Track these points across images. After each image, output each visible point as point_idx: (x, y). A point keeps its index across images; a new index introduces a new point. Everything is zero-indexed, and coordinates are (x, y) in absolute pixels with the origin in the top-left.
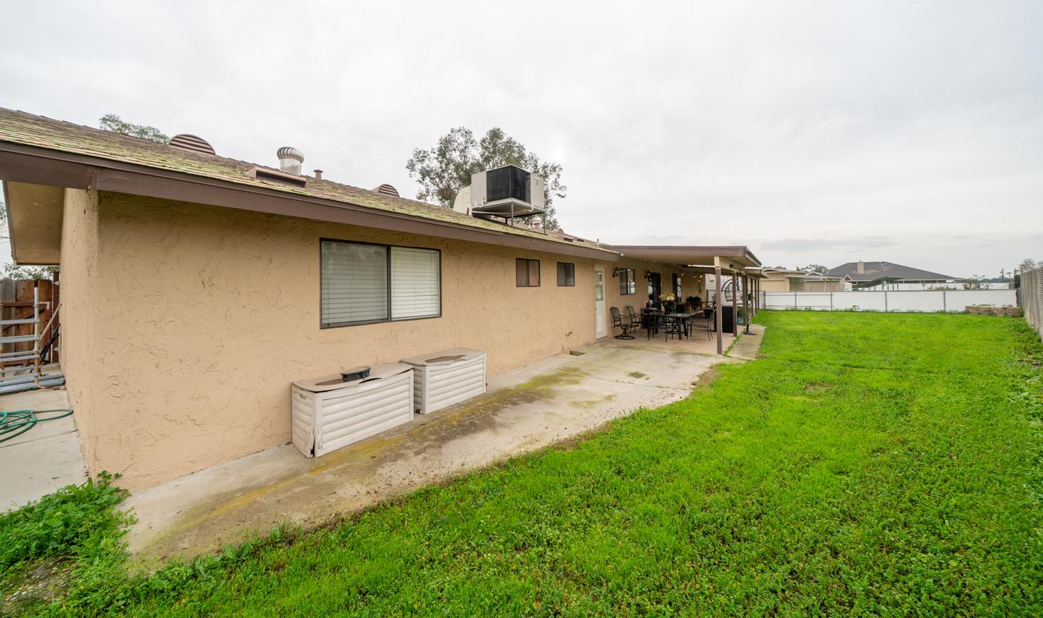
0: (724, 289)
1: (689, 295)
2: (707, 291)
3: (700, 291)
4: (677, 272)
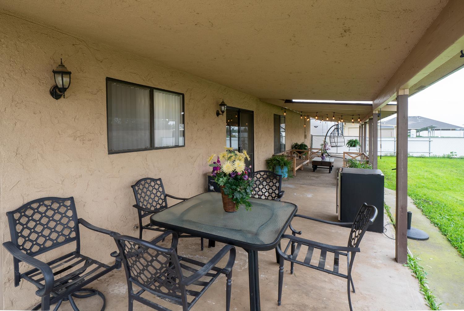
0: (329, 134)
1: (294, 142)
2: (312, 136)
3: (305, 137)
4: (279, 113)
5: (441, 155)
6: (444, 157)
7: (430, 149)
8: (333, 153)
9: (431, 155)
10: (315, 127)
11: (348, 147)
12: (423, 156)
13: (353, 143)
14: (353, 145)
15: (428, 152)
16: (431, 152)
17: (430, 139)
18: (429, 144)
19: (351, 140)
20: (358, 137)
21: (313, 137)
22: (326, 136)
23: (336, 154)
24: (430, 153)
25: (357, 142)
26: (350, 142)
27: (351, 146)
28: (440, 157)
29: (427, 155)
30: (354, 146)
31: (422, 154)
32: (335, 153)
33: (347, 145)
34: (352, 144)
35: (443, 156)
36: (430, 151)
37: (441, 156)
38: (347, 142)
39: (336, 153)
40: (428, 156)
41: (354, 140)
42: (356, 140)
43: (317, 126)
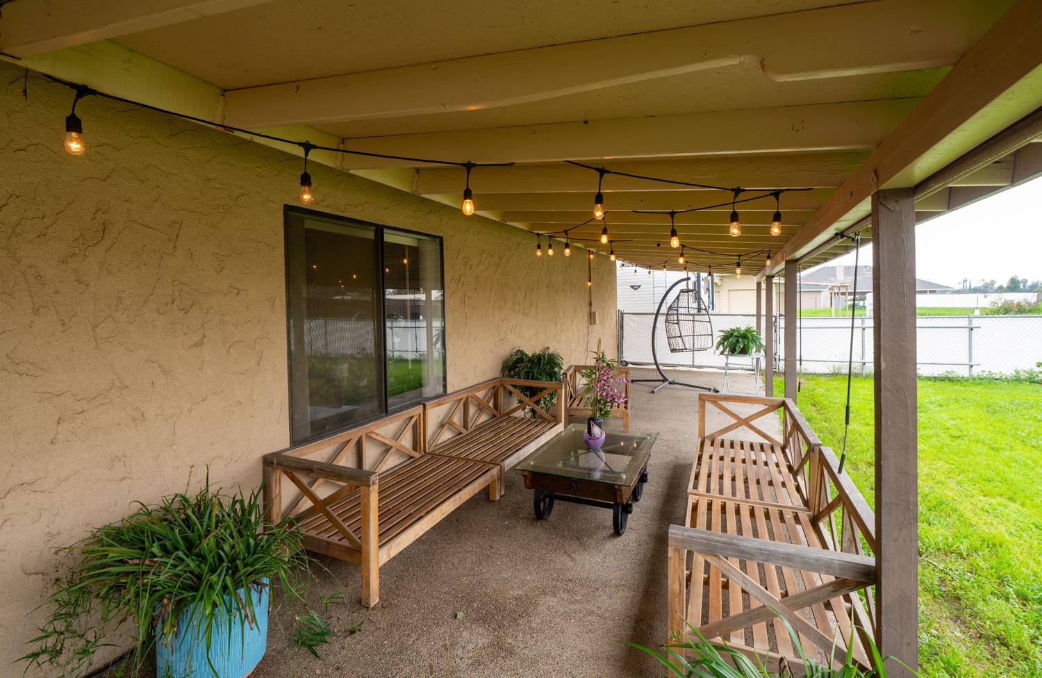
2: (622, 315)
3: (591, 318)
5: (1009, 372)
6: (1017, 380)
7: (970, 353)
8: (682, 366)
9: (976, 371)
10: (632, 287)
11: (722, 353)
12: (949, 376)
13: (738, 341)
14: (738, 350)
15: (967, 361)
16: (974, 362)
17: (970, 322)
18: (968, 337)
19: (734, 330)
20: (753, 315)
21: (625, 319)
22: (657, 314)
23: (692, 369)
24: (972, 366)
25: (753, 336)
26: (731, 339)
27: (733, 351)
28: (1004, 377)
29: (963, 372)
30: (744, 352)
31: (950, 368)
32: (687, 366)
33: (721, 348)
34: (736, 343)
35: (1015, 374)
36: (970, 359)
37: (1008, 374)
38: (719, 339)
39: (690, 366)
40: (966, 375)
41: (743, 328)
42: (748, 330)
43: (639, 286)
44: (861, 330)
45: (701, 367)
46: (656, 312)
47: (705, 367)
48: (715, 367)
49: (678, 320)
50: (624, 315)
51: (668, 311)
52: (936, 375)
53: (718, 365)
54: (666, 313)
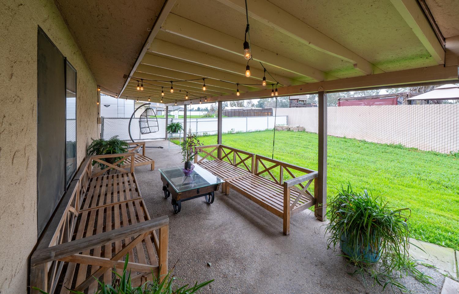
10: (105, 106)
11: (169, 133)
21: (104, 121)
27: (174, 132)
43: (109, 105)
44: (196, 122)
45: (143, 140)
46: (130, 117)
47: (145, 139)
48: (149, 139)
49: (147, 120)
50: (104, 119)
51: (140, 117)
52: (213, 134)
53: (150, 138)
54: (139, 117)
